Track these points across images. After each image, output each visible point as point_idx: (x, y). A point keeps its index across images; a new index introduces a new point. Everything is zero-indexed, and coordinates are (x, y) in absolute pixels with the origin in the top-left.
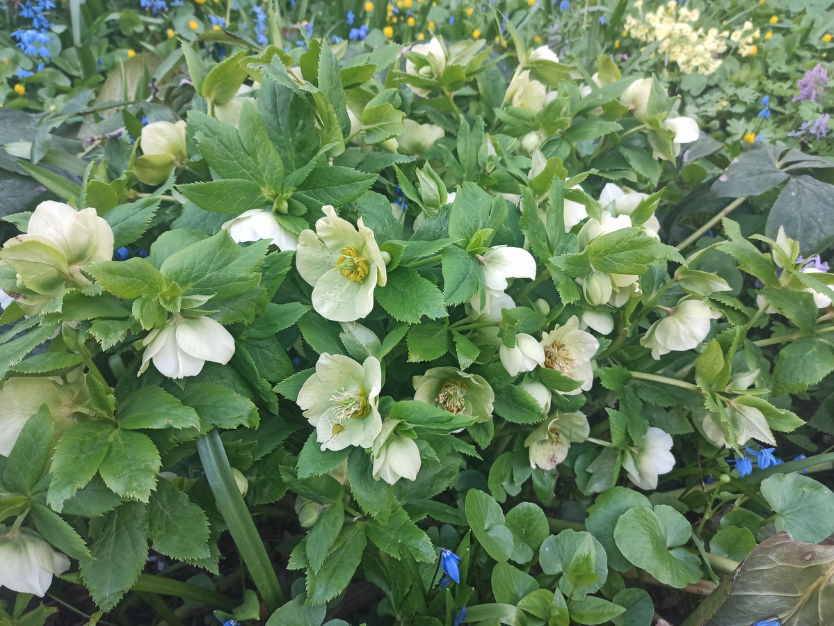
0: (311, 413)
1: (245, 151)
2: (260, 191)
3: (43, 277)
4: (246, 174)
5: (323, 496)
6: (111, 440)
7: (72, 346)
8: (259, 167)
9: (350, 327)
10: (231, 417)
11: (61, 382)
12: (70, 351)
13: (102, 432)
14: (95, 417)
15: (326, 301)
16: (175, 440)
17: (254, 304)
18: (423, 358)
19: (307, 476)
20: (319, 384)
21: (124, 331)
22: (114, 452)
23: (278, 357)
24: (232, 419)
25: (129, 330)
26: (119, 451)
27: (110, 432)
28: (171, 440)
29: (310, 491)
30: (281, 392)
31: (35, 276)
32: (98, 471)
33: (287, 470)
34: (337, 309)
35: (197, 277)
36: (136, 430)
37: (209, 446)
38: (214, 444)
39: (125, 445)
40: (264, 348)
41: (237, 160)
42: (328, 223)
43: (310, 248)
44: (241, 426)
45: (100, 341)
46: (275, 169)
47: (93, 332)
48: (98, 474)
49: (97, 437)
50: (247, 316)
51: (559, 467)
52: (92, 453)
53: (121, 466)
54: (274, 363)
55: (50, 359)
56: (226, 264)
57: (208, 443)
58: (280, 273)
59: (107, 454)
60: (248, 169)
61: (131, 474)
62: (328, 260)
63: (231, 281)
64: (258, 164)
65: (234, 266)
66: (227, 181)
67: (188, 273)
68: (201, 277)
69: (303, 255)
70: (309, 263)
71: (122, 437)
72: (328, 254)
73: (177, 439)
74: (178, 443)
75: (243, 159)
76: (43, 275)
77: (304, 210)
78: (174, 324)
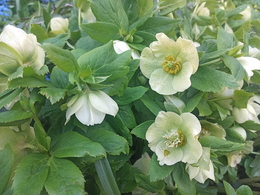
0: (152, 145)
1: (113, 9)
2: (119, 31)
3: (9, 65)
4: (112, 22)
5: (155, 189)
6: (49, 164)
7: (25, 107)
8: (119, 19)
9: (170, 98)
10: (116, 148)
11: (17, 130)
12: (24, 110)
13: (43, 160)
14: (37, 150)
15: (157, 85)
16: (85, 163)
17: (123, 85)
18: (206, 114)
19: (156, 180)
20: (155, 128)
21: (63, 92)
22: (52, 173)
23: (131, 115)
24: (117, 149)
25: (66, 92)
26: (55, 172)
27: (48, 160)
28: (82, 163)
29: (149, 187)
30: (135, 134)
31: (3, 63)
32: (44, 187)
33: (138, 176)
34: (163, 88)
35: (98, 66)
36: (65, 158)
37: (101, 165)
38: (105, 164)
39: (59, 167)
40: (124, 111)
41: (108, 14)
42: (158, 43)
43: (147, 58)
44: (122, 153)
45: (49, 97)
46: (125, 21)
47: (43, 92)
48: (44, 189)
49: (40, 163)
50: (120, 91)
51: (238, 165)
52: (38, 173)
53: (59, 183)
54: (129, 118)
55: (12, 114)
56: (112, 60)
57: (101, 163)
58: (133, 70)
59: (48, 174)
60: (113, 19)
61: (68, 189)
62: (156, 64)
63: (116, 70)
64: (118, 17)
65: (116, 62)
66: (105, 23)
67: (93, 64)
68: (101, 66)
69: (144, 62)
70: (146, 66)
71: (56, 162)
72: (156, 61)
73: (85, 162)
74: (86, 164)
75: (111, 14)
76: (9, 63)
77: (141, 40)
78: (86, 93)
